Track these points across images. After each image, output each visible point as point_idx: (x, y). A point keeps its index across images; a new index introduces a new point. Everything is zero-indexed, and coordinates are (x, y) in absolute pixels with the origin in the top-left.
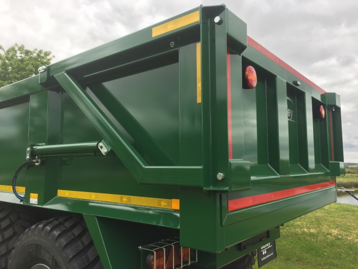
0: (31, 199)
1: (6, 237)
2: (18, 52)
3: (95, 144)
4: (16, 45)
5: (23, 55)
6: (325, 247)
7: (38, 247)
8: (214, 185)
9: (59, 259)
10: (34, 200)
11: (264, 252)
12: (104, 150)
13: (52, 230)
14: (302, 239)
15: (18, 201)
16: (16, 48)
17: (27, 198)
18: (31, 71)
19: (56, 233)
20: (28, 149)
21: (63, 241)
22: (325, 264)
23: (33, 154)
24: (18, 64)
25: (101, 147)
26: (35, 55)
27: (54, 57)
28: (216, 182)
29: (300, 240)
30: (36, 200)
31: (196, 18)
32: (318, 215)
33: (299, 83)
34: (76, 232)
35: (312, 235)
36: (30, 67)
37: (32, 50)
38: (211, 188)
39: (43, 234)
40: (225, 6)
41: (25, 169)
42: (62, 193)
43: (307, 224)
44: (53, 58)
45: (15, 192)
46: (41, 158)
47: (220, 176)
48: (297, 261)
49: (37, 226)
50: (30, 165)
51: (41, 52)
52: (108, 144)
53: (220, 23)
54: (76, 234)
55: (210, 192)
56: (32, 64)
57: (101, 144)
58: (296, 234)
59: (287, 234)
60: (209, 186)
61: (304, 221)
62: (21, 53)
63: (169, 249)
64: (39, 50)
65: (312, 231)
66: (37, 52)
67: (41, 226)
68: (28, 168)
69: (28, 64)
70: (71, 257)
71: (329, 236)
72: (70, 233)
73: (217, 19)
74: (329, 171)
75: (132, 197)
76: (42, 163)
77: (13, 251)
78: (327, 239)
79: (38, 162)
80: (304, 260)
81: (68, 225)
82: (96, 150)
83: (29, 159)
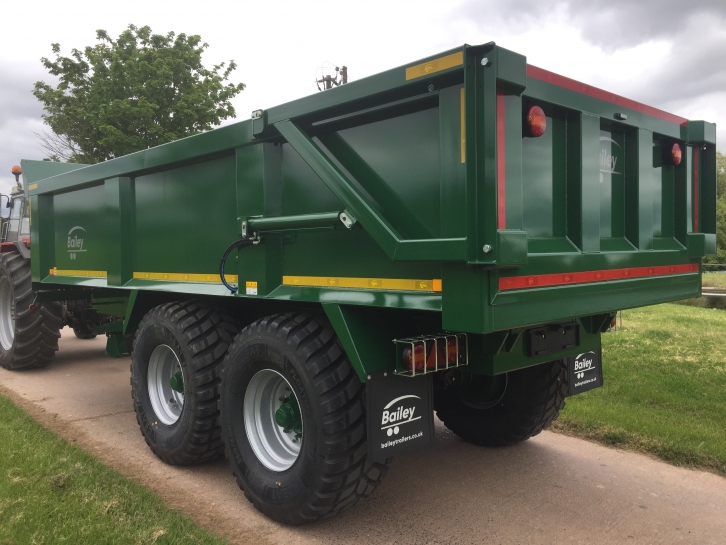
0: (247, 289)
1: (210, 343)
2: (139, 41)
3: (335, 215)
4: (132, 27)
5: (149, 46)
6: (706, 384)
7: (263, 348)
8: (480, 260)
9: (293, 359)
10: (252, 290)
11: (580, 375)
12: (348, 223)
13: (280, 326)
14: (667, 371)
15: (228, 293)
16: (134, 34)
17: (242, 288)
18: (168, 78)
19: (286, 329)
20: (244, 223)
21: (296, 338)
22: (699, 409)
23: (251, 229)
24: (143, 65)
25: (344, 219)
26: (172, 44)
27: (206, 45)
28: (484, 256)
29: (664, 373)
30: (256, 290)
31: (458, 61)
32: (708, 334)
33: (623, 116)
34: (311, 328)
35: (689, 366)
36: (165, 69)
37: (165, 35)
38: (477, 262)
39: (269, 331)
40: (494, 43)
41: (236, 249)
42: (288, 280)
43: (683, 350)
44: (204, 48)
45: (224, 282)
46: (261, 235)
47: (487, 248)
48: (652, 403)
49: (259, 323)
50: (244, 244)
51: (182, 37)
52: (353, 214)
53: (489, 64)
54: (311, 331)
55: (475, 267)
56: (169, 64)
57: (343, 215)
58: (659, 364)
59: (643, 364)
60: (474, 259)
61: (679, 344)
62: (144, 43)
63: (430, 344)
64: (177, 34)
65: (689, 359)
66: (175, 38)
67: (264, 322)
68: (240, 248)
69: (160, 63)
70: (308, 355)
71: (718, 368)
72: (303, 330)
73: (484, 61)
74: (685, 248)
75: (383, 280)
76: (262, 242)
77: (227, 357)
78: (715, 371)
79: (256, 240)
80: (664, 402)
81: (299, 320)
82: (337, 223)
83: (247, 237)
